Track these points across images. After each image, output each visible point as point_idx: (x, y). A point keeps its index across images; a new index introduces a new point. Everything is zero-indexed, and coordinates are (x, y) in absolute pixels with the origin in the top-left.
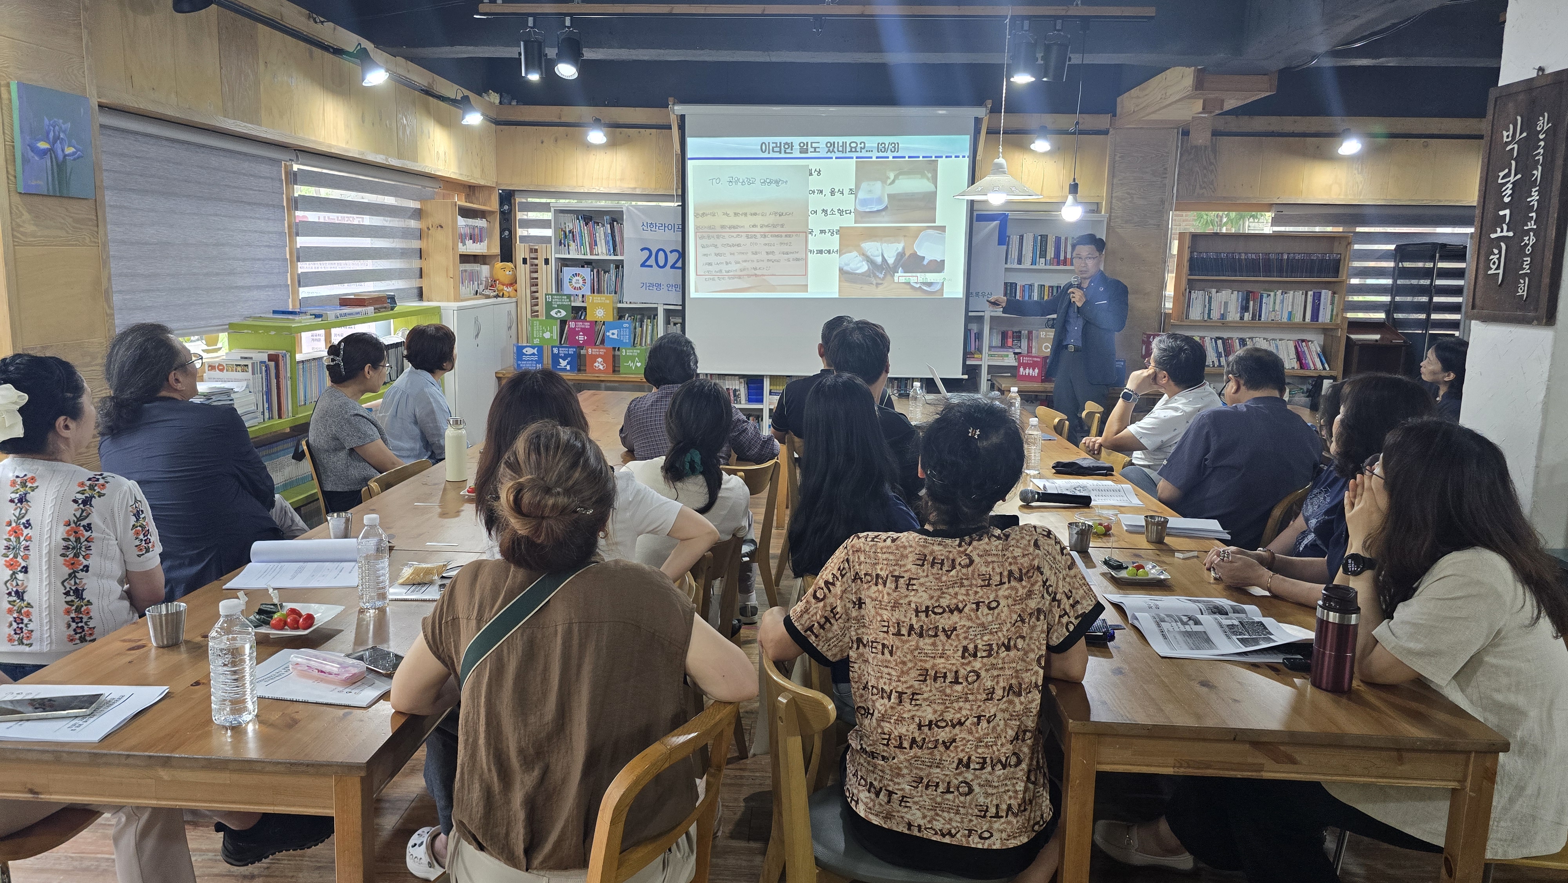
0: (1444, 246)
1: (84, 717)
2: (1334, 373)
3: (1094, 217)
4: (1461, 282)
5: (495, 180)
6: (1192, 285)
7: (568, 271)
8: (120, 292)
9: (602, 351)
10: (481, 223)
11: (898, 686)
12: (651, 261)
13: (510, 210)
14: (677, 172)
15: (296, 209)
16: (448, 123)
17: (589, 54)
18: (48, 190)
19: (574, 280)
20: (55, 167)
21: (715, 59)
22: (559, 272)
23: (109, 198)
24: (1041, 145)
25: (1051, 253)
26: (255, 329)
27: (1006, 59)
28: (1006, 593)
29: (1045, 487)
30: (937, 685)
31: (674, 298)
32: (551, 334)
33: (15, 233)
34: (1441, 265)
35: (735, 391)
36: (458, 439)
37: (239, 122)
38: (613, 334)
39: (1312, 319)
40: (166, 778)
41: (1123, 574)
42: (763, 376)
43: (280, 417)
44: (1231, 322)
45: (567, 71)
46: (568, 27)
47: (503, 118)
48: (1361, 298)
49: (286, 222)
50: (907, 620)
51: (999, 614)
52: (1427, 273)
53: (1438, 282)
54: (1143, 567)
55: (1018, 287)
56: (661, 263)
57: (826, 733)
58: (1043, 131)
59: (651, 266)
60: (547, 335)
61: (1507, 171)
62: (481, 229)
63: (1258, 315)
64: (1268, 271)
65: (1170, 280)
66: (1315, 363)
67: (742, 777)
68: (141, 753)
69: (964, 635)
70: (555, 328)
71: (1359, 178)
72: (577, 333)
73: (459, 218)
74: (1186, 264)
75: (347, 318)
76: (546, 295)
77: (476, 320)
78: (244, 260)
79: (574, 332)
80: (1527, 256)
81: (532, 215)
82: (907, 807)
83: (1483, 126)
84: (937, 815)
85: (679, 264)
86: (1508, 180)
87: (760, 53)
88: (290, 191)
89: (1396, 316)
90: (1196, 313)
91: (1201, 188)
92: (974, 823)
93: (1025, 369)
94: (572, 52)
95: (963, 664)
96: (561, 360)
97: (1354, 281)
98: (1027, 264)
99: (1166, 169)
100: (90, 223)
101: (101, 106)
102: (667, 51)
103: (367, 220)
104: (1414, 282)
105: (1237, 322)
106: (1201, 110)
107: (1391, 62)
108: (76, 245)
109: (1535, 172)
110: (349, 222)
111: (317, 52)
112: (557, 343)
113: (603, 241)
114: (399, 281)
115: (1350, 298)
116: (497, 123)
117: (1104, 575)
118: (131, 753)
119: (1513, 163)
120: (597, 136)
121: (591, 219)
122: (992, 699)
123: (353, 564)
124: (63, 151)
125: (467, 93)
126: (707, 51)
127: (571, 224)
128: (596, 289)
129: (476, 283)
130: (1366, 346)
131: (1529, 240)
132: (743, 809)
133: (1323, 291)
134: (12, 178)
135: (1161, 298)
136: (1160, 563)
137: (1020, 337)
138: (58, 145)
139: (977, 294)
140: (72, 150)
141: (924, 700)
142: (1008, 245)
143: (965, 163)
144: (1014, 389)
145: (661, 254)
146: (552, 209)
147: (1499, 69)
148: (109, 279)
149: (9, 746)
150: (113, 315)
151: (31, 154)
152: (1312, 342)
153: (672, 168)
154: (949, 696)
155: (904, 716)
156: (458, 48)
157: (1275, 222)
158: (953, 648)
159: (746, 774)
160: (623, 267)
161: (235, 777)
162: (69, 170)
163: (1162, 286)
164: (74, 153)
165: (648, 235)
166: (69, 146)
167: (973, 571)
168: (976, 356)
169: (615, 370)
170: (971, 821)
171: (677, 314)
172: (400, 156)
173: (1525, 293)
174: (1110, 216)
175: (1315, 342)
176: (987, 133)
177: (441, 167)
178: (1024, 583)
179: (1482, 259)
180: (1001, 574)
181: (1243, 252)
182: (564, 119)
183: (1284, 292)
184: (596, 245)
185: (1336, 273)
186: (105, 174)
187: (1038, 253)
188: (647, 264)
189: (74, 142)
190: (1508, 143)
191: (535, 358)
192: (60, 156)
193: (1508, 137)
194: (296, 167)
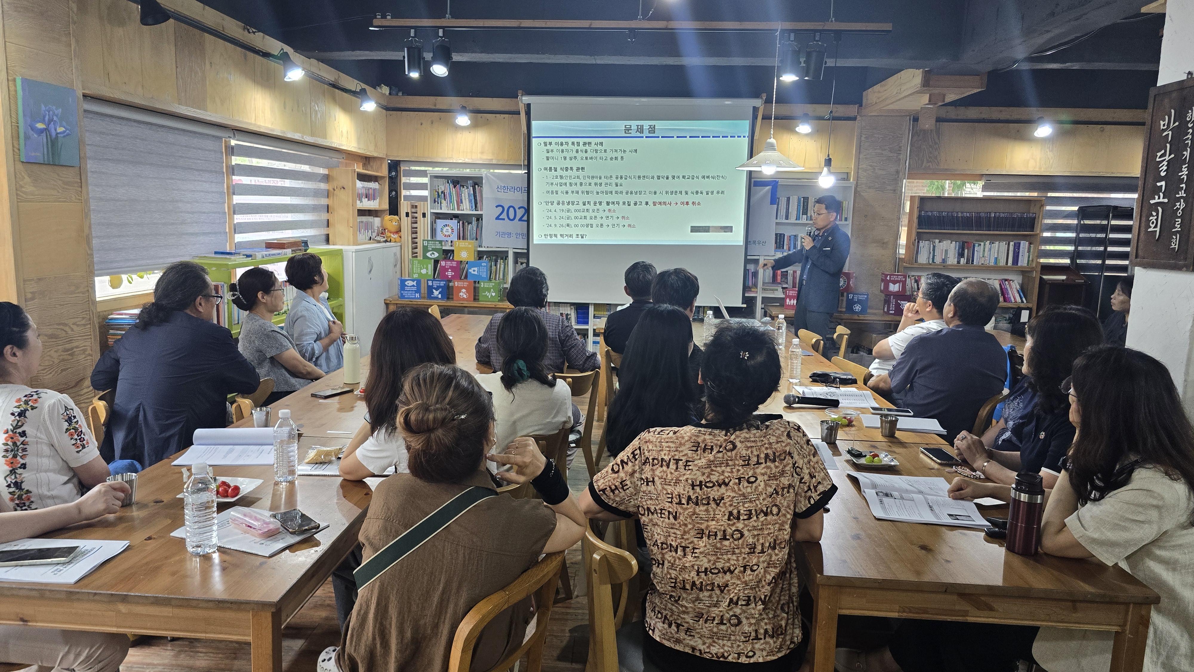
0: (1115, 208)
1: (64, 564)
2: (1030, 305)
3: (845, 184)
4: (1129, 236)
5: (385, 153)
6: (920, 237)
7: (440, 223)
8: (97, 237)
9: (466, 284)
10: (374, 185)
11: (682, 542)
12: (504, 216)
13: (397, 176)
14: (524, 147)
15: (234, 174)
16: (349, 109)
17: (457, 57)
18: (44, 160)
19: (445, 229)
20: (49, 142)
21: (553, 61)
22: (433, 224)
23: (90, 165)
24: (804, 128)
27: (776, 62)
28: (763, 471)
29: (803, 392)
30: (710, 542)
31: (521, 245)
32: (427, 270)
33: (18, 192)
34: (1114, 222)
35: (567, 315)
36: (354, 351)
37: (190, 109)
38: (474, 271)
39: (1013, 264)
40: (124, 611)
41: (863, 461)
42: (588, 304)
44: (949, 265)
45: (440, 70)
46: (441, 37)
47: (392, 105)
48: (1052, 248)
49: (225, 184)
50: (686, 492)
51: (756, 487)
52: (1103, 229)
53: (1112, 236)
54: (878, 456)
55: (786, 237)
56: (512, 217)
57: (632, 582)
58: (806, 118)
59: (504, 219)
60: (424, 271)
61: (1163, 151)
62: (374, 190)
63: (970, 261)
64: (979, 227)
65: (903, 232)
66: (1015, 297)
67: (567, 614)
68: (105, 592)
69: (729, 503)
70: (429, 266)
71: (1050, 154)
72: (447, 270)
73: (358, 181)
74: (916, 221)
75: (271, 258)
76: (423, 240)
77: (370, 259)
78: (193, 213)
79: (444, 269)
80: (1179, 217)
81: (414, 180)
82: (691, 636)
83: (1145, 115)
84: (714, 642)
85: (525, 218)
86: (1163, 159)
87: (588, 57)
88: (228, 160)
89: (1078, 261)
90: (923, 258)
91: (928, 162)
92: (741, 647)
93: (790, 300)
94: (444, 55)
95: (729, 525)
96: (434, 291)
97: (1046, 234)
98: (792, 220)
99: (900, 147)
100: (76, 185)
101: (85, 96)
102: (517, 55)
103: (288, 183)
104: (1093, 235)
105: (955, 266)
106: (927, 102)
107: (1076, 66)
108: (65, 202)
109: (1185, 153)
110: (274, 185)
111: (250, 55)
112: (432, 278)
113: (467, 200)
114: (312, 230)
115: (1043, 248)
116: (387, 109)
117: (848, 461)
118: (98, 592)
119: (1168, 145)
120: (463, 120)
121: (458, 183)
122: (754, 552)
123: (271, 447)
124: (56, 130)
125: (364, 86)
126: (547, 56)
127: (444, 186)
128: (462, 237)
129: (370, 231)
130: (1055, 284)
131: (1180, 205)
132: (568, 639)
133: (1022, 242)
134: (16, 150)
135: (896, 245)
136: (891, 452)
137: (787, 275)
138: (52, 125)
139: (754, 242)
140: (62, 129)
141: (701, 553)
142: (778, 205)
143: (745, 141)
144: (782, 316)
145: (511, 210)
146: (429, 176)
147: (1157, 72)
148: (90, 227)
149: (6, 586)
150: (92, 255)
151: (31, 132)
152: (1013, 281)
153: (520, 144)
154: (720, 549)
155: (686, 565)
156: (358, 52)
157: (985, 188)
158: (721, 513)
159: (571, 611)
160: (482, 220)
161: (177, 611)
162: (60, 144)
163: (897, 236)
164: (64, 132)
165: (502, 195)
166: (61, 126)
167: (736, 454)
168: (753, 290)
169: (476, 299)
170: (739, 646)
171: (523, 256)
172: (313, 135)
173: (1177, 246)
174: (857, 183)
175: (1016, 281)
176: (763, 119)
177: (344, 143)
178: (777, 464)
179: (1144, 219)
180: (758, 456)
181: (960, 212)
182: (438, 107)
183: (992, 243)
184: (462, 202)
185: (1032, 228)
186: (88, 147)
187: (801, 211)
188: (500, 217)
189: (64, 124)
190: (1164, 130)
191: (415, 289)
192: (54, 134)
193: (1164, 125)
194: (233, 142)
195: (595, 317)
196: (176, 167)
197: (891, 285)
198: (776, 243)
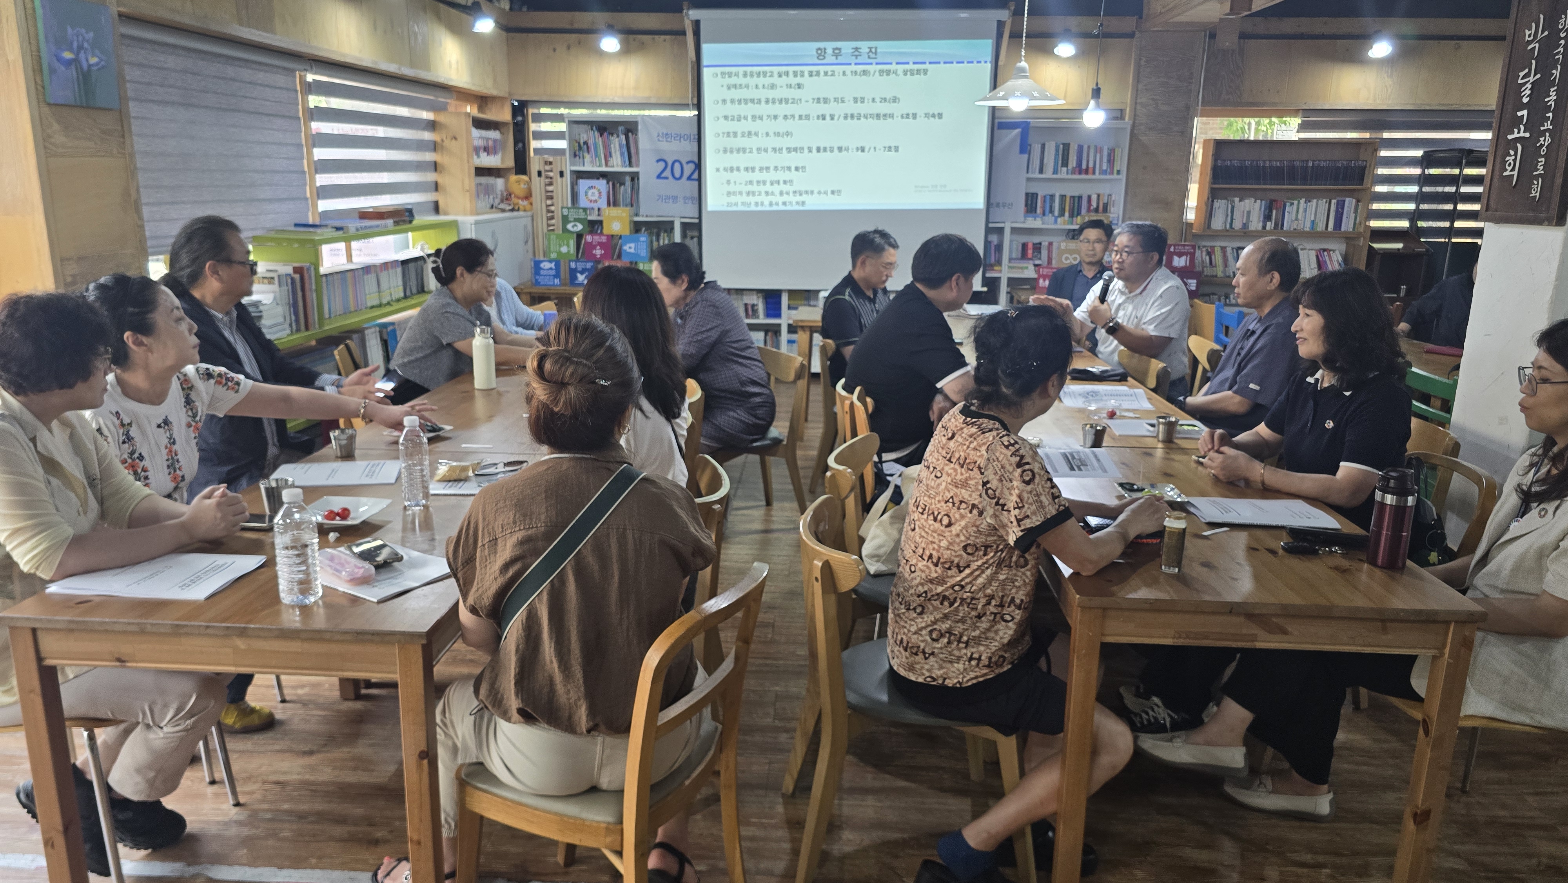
0: (1471, 151)
3: (1118, 124)
4: (1479, 188)
5: (508, 90)
6: (1215, 194)
7: (583, 184)
8: (147, 204)
10: (494, 134)
12: (667, 173)
13: (523, 122)
14: (693, 79)
15: (312, 119)
16: (462, 32)
18: (75, 101)
19: (590, 192)
20: (81, 77)
22: (574, 185)
23: (134, 108)
24: (1065, 49)
25: (1073, 162)
26: (278, 241)
31: (688, 212)
32: (568, 248)
33: (46, 144)
34: (1466, 171)
35: (753, 306)
37: (254, 31)
38: (630, 248)
39: (1335, 229)
40: (242, 647)
42: (781, 290)
43: (307, 329)
44: (1252, 231)
47: (514, 25)
48: (1386, 206)
49: (303, 133)
52: (1453, 180)
53: (1464, 189)
55: (1039, 198)
56: (677, 174)
58: (1067, 34)
59: (667, 178)
60: (564, 249)
61: (1527, 70)
62: (495, 141)
63: (1279, 225)
64: (1292, 179)
65: (1194, 189)
70: (571, 242)
71: (1389, 82)
72: (594, 247)
73: (473, 129)
74: (1210, 172)
75: (368, 231)
76: (562, 208)
77: (494, 234)
78: (264, 172)
79: (591, 246)
80: (1542, 156)
81: (546, 127)
83: (1505, 26)
85: (696, 176)
86: (1527, 81)
88: (306, 101)
89: (1419, 224)
90: (1218, 223)
91: (1228, 92)
96: (579, 275)
97: (1380, 189)
98: (1048, 174)
99: (1192, 74)
100: (117, 135)
101: (121, 15)
103: (380, 132)
104: (1440, 189)
106: (1228, 11)
108: (104, 157)
109: (1554, 71)
110: (363, 134)
112: (574, 258)
113: (618, 152)
114: (417, 194)
115: (1375, 206)
116: (509, 29)
119: (1534, 62)
120: (610, 44)
121: (605, 129)
124: (87, 60)
127: (587, 135)
128: (613, 202)
129: (491, 197)
130: (1388, 255)
131: (1544, 141)
133: (1347, 200)
134: (40, 88)
135: (1182, 209)
137: (1040, 248)
138: (82, 55)
139: (998, 205)
140: (96, 60)
142: (1029, 154)
143: (988, 67)
145: (677, 165)
146: (566, 120)
148: (138, 190)
150: (144, 227)
151: (57, 65)
152: (1334, 251)
153: (687, 75)
157: (1302, 128)
160: (638, 179)
162: (94, 82)
163: (1185, 196)
164: (97, 64)
165: (664, 145)
166: (93, 56)
168: (996, 268)
171: (694, 227)
172: (412, 65)
173: (1538, 194)
174: (1134, 123)
175: (1337, 252)
176: (1010, 37)
177: (453, 77)
179: (1498, 160)
181: (1267, 160)
182: (577, 26)
183: (1308, 201)
184: (611, 156)
185: (1361, 179)
186: (128, 85)
187: (1060, 162)
188: (663, 175)
189: (97, 52)
190: (1529, 42)
191: (553, 272)
192: (85, 66)
193: (1530, 36)
194: (310, 77)
195: (790, 308)
196: (239, 111)
197: (1176, 258)
198: (1026, 205)
